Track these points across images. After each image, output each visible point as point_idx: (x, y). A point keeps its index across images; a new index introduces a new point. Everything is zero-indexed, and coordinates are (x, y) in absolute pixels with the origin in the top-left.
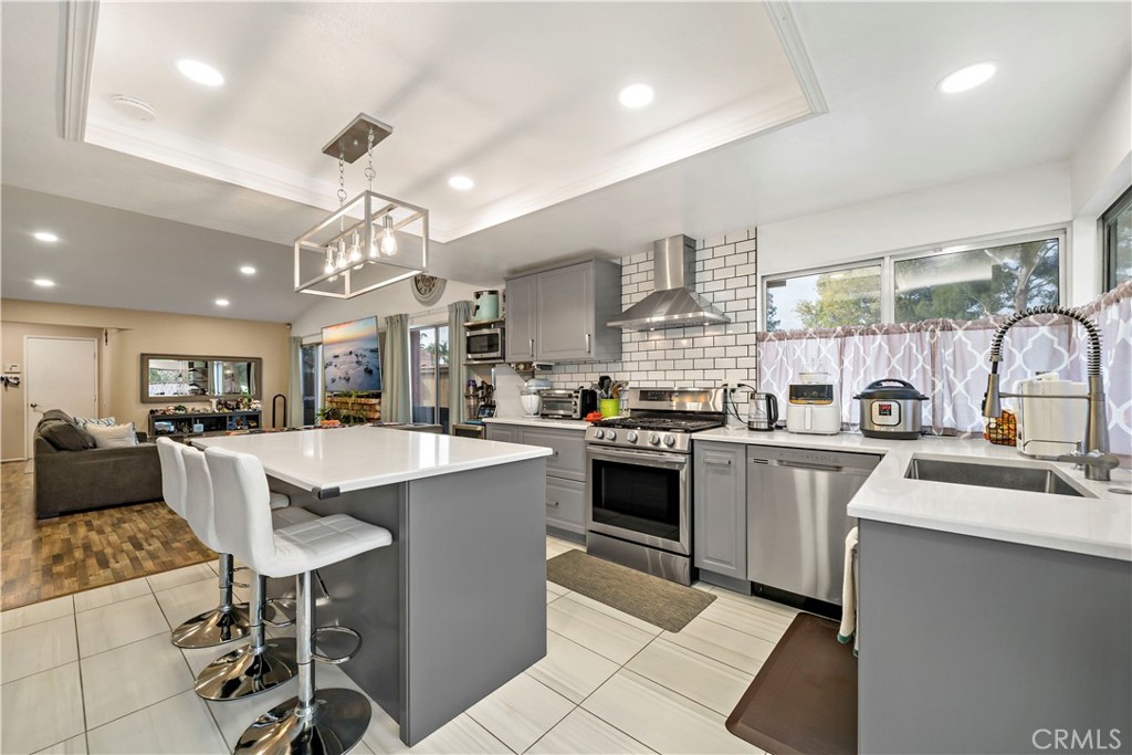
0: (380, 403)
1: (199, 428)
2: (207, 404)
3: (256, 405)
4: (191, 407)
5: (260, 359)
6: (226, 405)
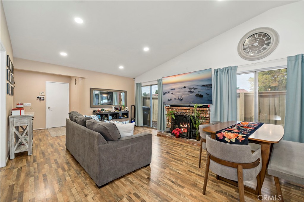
0: (209, 110)
1: (110, 118)
2: (111, 108)
3: (127, 109)
4: (107, 109)
5: (126, 91)
6: (117, 109)
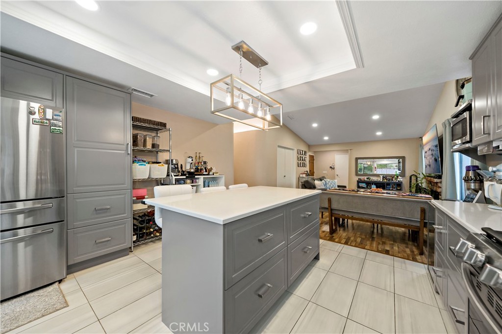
1: (374, 187)
2: (379, 177)
3: (400, 179)
5: (404, 157)
6: (386, 179)
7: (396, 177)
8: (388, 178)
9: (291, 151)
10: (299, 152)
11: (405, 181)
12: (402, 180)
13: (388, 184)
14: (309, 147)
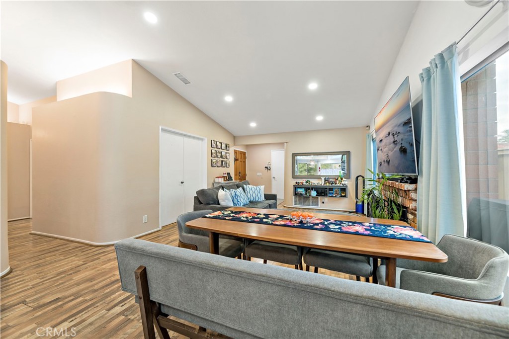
2: (320, 180)
3: (344, 182)
4: (312, 182)
5: (349, 152)
6: (328, 182)
7: (339, 179)
8: (330, 180)
9: (200, 142)
10: (213, 144)
11: (349, 184)
12: (346, 182)
13: (331, 189)
14: (235, 138)
